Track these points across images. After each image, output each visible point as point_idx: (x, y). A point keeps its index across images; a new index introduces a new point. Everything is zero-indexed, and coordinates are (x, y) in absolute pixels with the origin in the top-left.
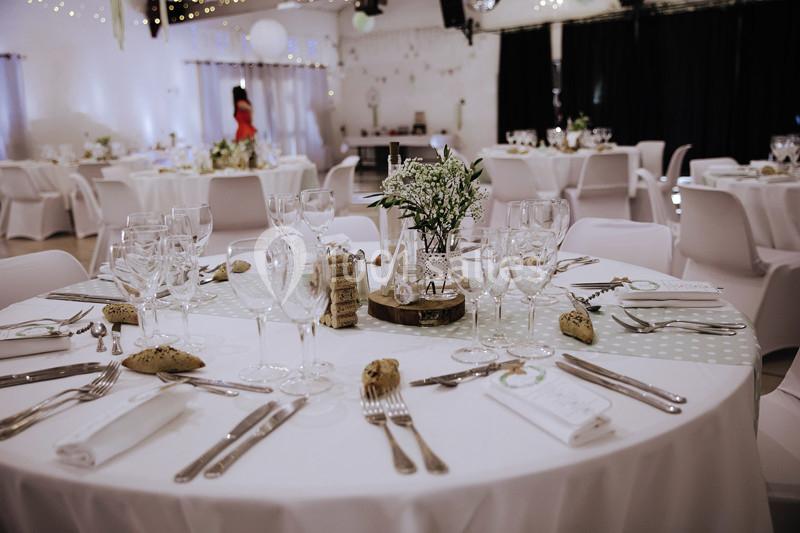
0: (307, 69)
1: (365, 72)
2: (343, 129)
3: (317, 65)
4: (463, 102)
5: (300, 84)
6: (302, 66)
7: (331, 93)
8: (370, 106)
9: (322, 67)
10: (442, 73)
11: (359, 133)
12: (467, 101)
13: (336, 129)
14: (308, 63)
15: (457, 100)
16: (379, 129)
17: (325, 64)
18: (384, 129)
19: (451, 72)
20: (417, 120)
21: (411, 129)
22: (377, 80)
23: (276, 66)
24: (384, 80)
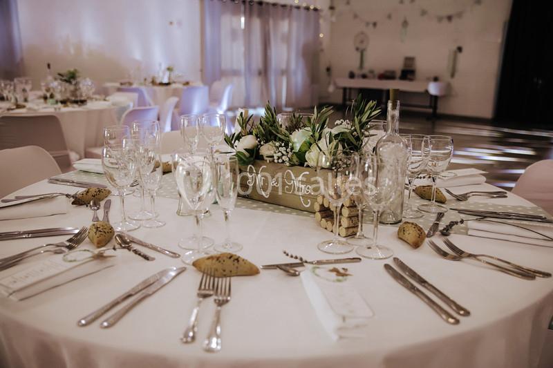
0: (302, 10)
1: (356, 16)
2: (328, 69)
3: (312, 7)
4: (460, 49)
5: (295, 25)
6: (298, 8)
7: (321, 35)
8: (357, 49)
9: (315, 10)
10: (440, 19)
11: (347, 74)
12: (464, 50)
13: (323, 69)
14: (304, 5)
15: (454, 48)
16: (365, 71)
17: (319, 7)
18: (372, 72)
19: (450, 18)
20: (405, 65)
21: (399, 74)
22: (368, 24)
23: (274, 5)
24: (375, 24)
